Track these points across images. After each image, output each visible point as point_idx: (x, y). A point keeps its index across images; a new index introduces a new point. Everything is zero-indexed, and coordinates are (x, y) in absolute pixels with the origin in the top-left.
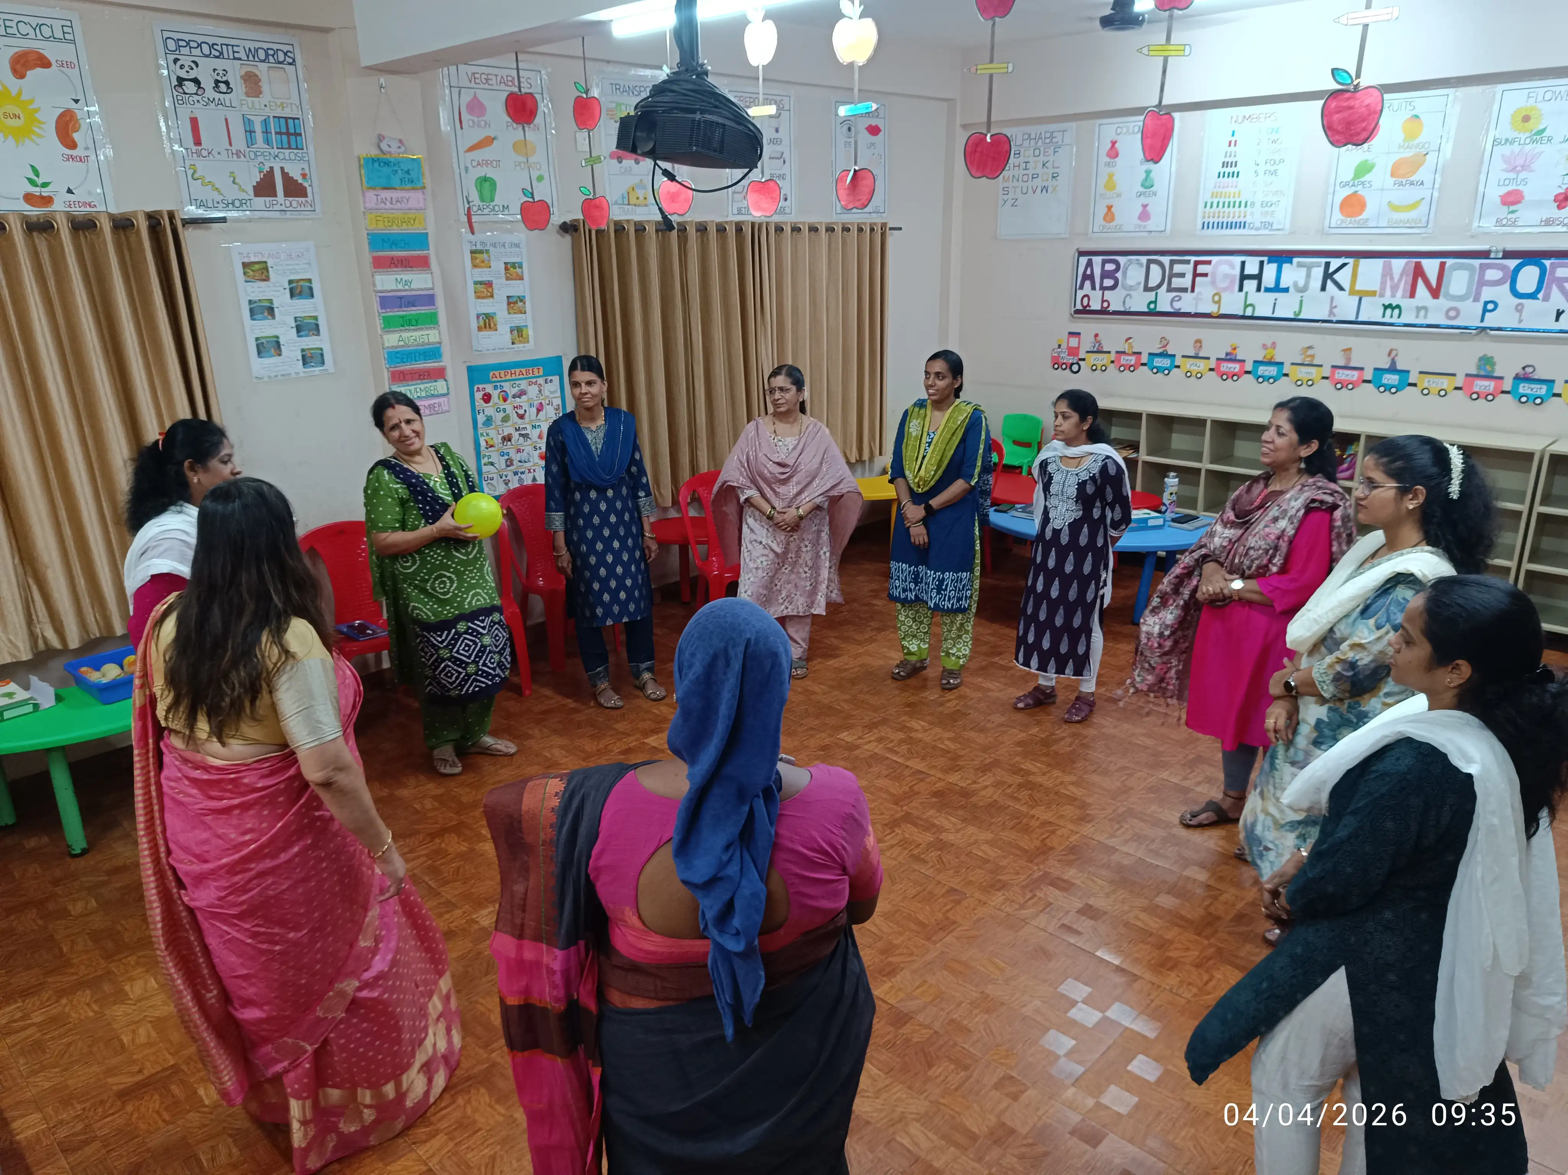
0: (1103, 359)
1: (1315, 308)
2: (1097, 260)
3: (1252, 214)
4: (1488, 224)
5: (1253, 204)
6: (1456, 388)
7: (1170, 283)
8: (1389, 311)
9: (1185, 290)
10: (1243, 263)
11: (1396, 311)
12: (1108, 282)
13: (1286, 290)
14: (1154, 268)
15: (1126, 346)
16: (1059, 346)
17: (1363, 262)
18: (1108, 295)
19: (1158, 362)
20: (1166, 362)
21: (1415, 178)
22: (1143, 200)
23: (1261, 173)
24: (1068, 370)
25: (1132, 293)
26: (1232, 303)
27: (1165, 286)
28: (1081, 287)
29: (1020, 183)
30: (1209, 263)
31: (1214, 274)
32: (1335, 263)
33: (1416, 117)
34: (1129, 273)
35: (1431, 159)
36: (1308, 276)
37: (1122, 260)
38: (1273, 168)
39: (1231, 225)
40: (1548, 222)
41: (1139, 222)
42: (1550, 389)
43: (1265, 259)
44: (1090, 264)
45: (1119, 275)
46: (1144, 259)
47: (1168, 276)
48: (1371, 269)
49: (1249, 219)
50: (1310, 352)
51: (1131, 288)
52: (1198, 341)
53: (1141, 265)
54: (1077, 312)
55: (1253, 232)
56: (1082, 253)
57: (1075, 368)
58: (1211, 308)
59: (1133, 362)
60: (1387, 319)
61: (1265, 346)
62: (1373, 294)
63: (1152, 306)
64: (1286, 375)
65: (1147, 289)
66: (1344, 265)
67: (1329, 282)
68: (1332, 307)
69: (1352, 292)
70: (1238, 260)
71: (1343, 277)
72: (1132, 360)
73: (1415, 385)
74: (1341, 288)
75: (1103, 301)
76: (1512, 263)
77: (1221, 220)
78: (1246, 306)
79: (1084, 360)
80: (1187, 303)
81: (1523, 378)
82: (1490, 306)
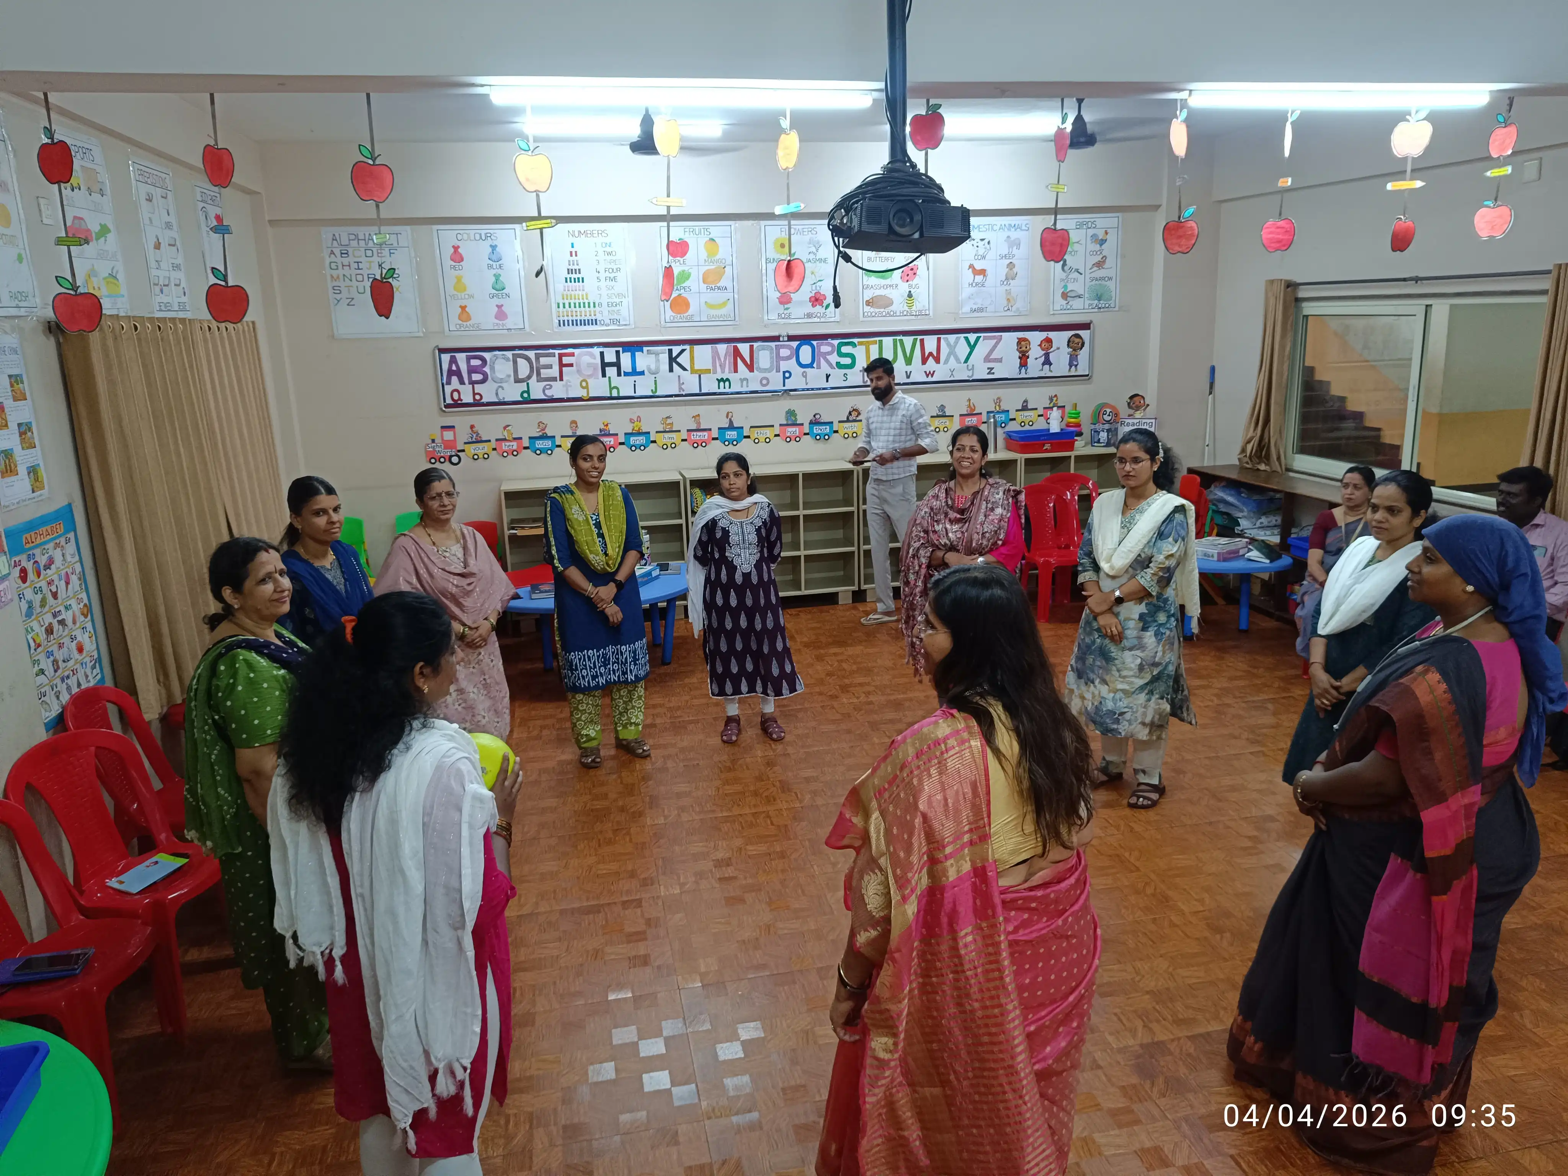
0: (481, 449)
1: (668, 385)
2: (461, 357)
3: (601, 313)
4: (773, 316)
5: (600, 305)
6: (776, 436)
7: (539, 374)
8: (722, 384)
9: (554, 379)
10: (602, 354)
11: (727, 383)
12: (476, 377)
13: (642, 373)
14: (520, 361)
15: (505, 433)
16: (433, 441)
17: (697, 348)
18: (478, 388)
19: (540, 444)
20: (548, 444)
21: (721, 284)
22: (496, 301)
23: (603, 280)
24: (447, 463)
25: (503, 385)
26: (599, 387)
27: (534, 377)
28: (449, 383)
29: (354, 283)
30: (572, 355)
31: (578, 365)
32: (676, 350)
33: (712, 240)
34: (497, 367)
35: (728, 270)
36: (658, 361)
37: (487, 356)
38: (612, 275)
39: (584, 323)
40: (809, 316)
41: (497, 321)
42: (831, 428)
43: (620, 349)
44: (453, 360)
45: (487, 369)
46: (509, 354)
47: (536, 370)
48: (703, 353)
49: (599, 317)
50: (669, 421)
51: (502, 381)
52: (574, 422)
53: (508, 359)
54: (448, 406)
55: (605, 328)
56: (442, 351)
57: (455, 460)
58: (582, 393)
59: (515, 447)
60: (722, 390)
61: (632, 421)
62: (708, 371)
63: (525, 395)
64: (654, 442)
65: (518, 381)
66: (683, 351)
67: (674, 365)
68: (681, 384)
69: (693, 371)
70: (596, 351)
71: (684, 360)
72: (515, 445)
73: (748, 437)
74: (684, 369)
75: (474, 394)
76: (795, 344)
77: (574, 318)
78: (611, 389)
79: (463, 451)
80: (558, 390)
81: (815, 422)
82: (787, 375)
